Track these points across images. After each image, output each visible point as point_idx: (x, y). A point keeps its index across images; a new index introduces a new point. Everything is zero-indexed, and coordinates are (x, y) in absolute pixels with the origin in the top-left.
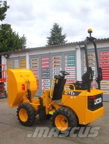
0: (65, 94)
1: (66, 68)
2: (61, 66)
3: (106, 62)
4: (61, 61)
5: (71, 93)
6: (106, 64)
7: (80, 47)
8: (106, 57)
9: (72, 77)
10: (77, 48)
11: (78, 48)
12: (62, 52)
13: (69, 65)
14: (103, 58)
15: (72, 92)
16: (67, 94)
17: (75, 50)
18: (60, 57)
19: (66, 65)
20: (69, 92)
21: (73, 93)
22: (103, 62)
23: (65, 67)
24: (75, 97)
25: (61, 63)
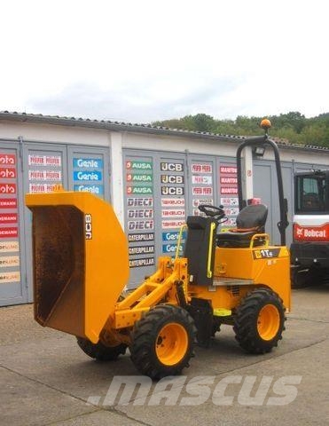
5: (265, 253)
20: (263, 251)
21: (268, 252)
24: (275, 261)
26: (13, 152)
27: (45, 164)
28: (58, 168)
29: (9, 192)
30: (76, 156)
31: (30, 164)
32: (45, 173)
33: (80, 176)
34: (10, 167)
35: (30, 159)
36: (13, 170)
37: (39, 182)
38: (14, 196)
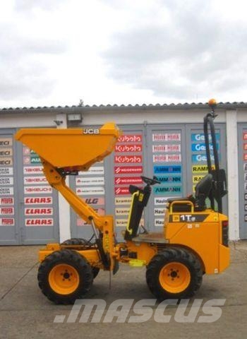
0: (174, 221)
1: (27, 168)
2: (11, 164)
3: (129, 157)
4: (11, 150)
5: (186, 218)
6: (130, 161)
7: (67, 118)
8: (129, 146)
9: (43, 190)
10: (60, 120)
11: (62, 122)
12: (15, 129)
13: (33, 160)
14: (123, 146)
15: (188, 216)
16: (178, 220)
17: (54, 124)
18: (10, 140)
19: (27, 160)
20: (183, 216)
21: (190, 218)
22: (123, 157)
23: (23, 165)
24: (197, 225)
25: (13, 157)
26: (140, 133)
27: (166, 139)
28: (178, 143)
29: (137, 161)
30: (194, 132)
31: (153, 140)
32: (166, 146)
33: (198, 147)
34: (137, 143)
35: (153, 137)
36: (141, 146)
37: (160, 153)
38: (140, 165)
